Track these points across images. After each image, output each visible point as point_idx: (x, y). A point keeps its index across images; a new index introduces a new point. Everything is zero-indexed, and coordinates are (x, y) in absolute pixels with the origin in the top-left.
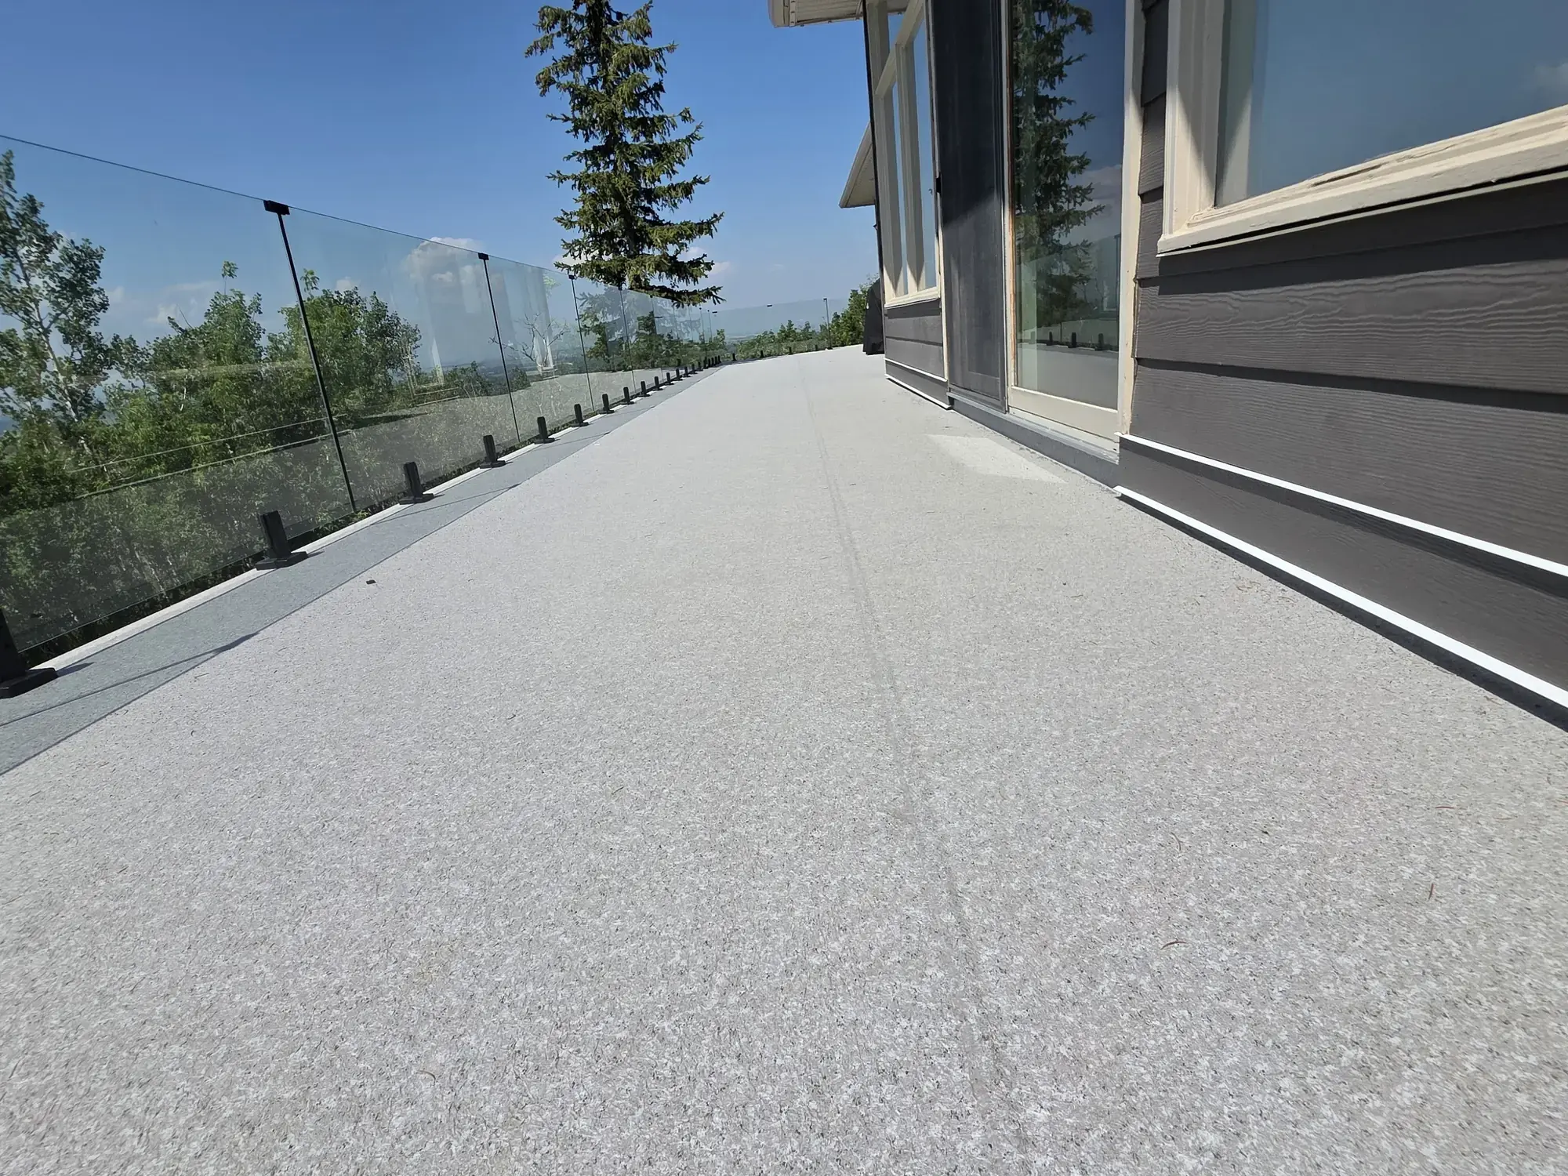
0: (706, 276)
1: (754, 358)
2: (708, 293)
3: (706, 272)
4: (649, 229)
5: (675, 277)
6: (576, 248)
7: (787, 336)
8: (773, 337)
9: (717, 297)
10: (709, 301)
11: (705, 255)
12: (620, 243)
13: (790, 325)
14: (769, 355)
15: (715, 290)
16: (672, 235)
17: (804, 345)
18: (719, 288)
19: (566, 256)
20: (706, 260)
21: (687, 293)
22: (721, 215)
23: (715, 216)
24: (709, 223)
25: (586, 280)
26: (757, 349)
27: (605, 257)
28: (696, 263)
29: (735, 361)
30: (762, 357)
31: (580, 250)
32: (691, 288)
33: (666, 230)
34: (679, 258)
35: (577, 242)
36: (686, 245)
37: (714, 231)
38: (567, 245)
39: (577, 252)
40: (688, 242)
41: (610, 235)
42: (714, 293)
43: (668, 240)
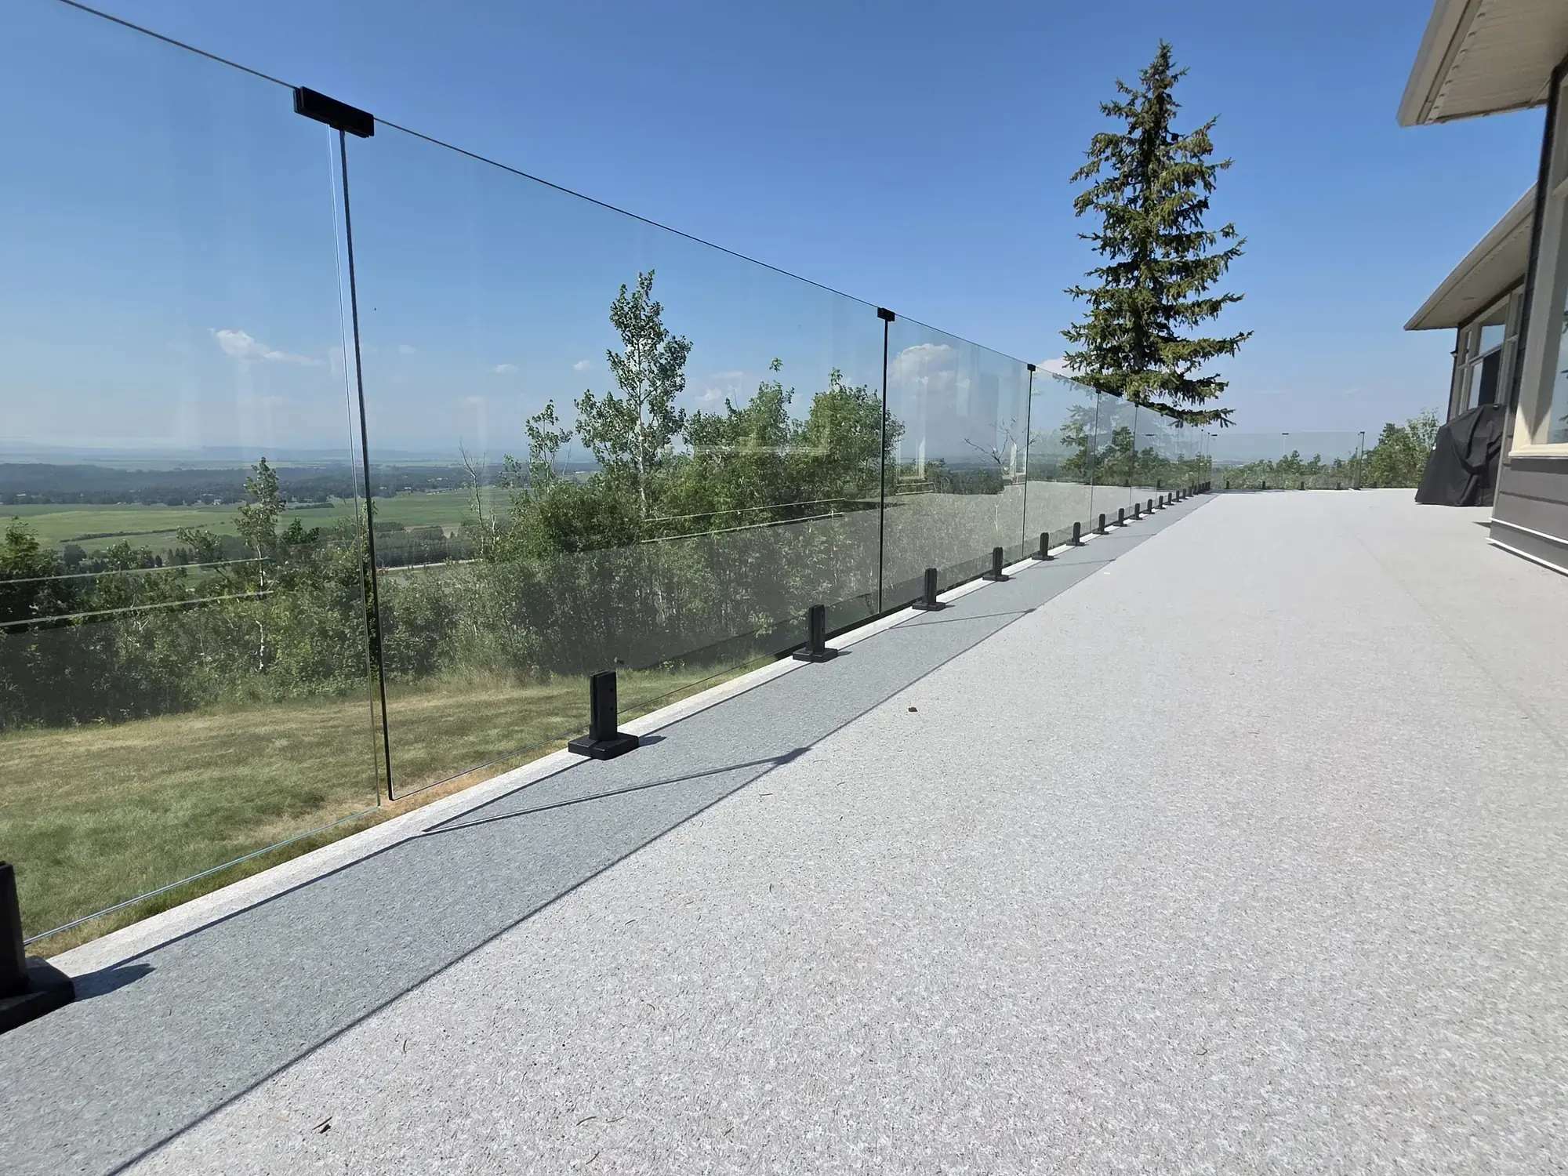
0: (1217, 398)
2: (1216, 415)
3: (1218, 393)
4: (1161, 345)
5: (1180, 395)
6: (1078, 361)
9: (1225, 420)
10: (1216, 423)
11: (1218, 375)
12: (1126, 358)
15: (1225, 412)
16: (1187, 352)
18: (1231, 411)
19: (1064, 367)
20: (1218, 380)
21: (1190, 413)
22: (1249, 334)
23: (1241, 335)
24: (1233, 342)
25: (1081, 391)
27: (1105, 370)
28: (1206, 383)
29: (1228, 488)
30: (1264, 488)
31: (1081, 362)
32: (1196, 408)
33: (1180, 347)
34: (1188, 377)
35: (1080, 355)
36: (1199, 363)
37: (1236, 351)
38: (1069, 357)
39: (1078, 365)
40: (1202, 360)
41: (1115, 350)
42: (1223, 415)
43: (1180, 357)
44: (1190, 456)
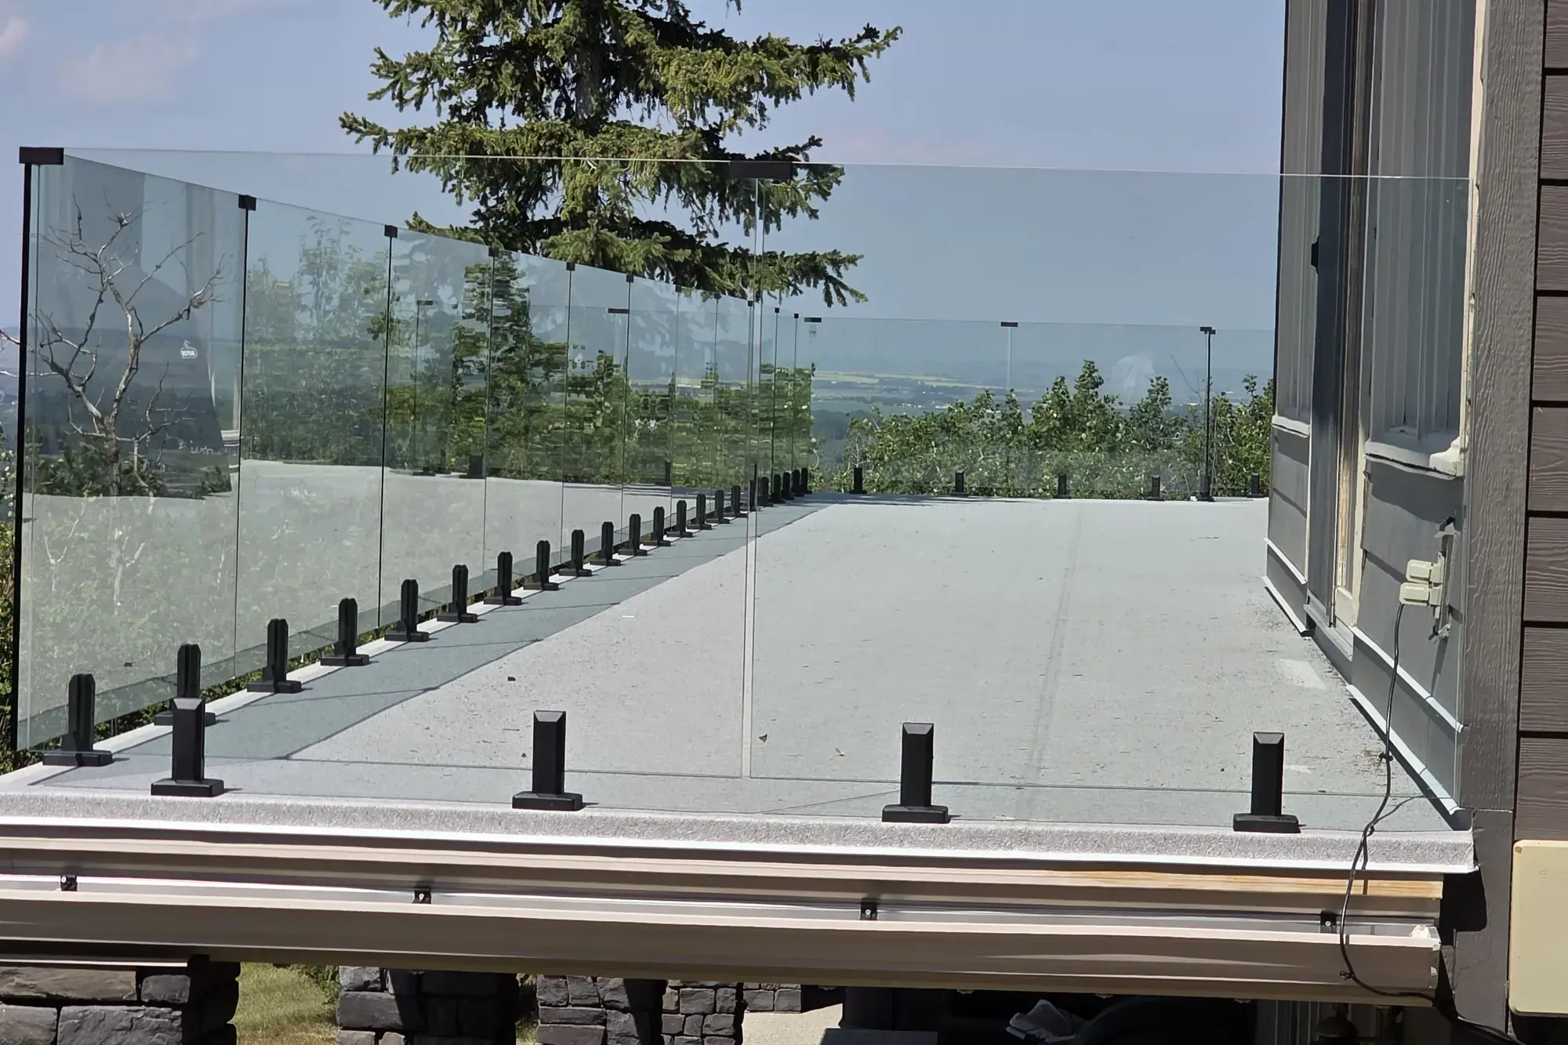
0: (813, 214)
1: (919, 491)
2: (810, 268)
3: (815, 201)
4: (656, 53)
5: (713, 203)
6: (414, 78)
7: (1069, 423)
8: (1014, 423)
9: (836, 283)
11: (814, 142)
12: (553, 76)
13: (1091, 380)
14: (986, 492)
15: (836, 262)
16: (726, 83)
17: (1135, 467)
18: (853, 260)
19: (374, 96)
20: (816, 156)
21: (742, 256)
22: (892, 35)
23: (871, 33)
24: (843, 55)
25: (429, 179)
26: (943, 458)
27: (493, 114)
28: (780, 164)
29: (857, 490)
30: (959, 489)
31: (424, 83)
32: (757, 242)
33: (709, 64)
34: (730, 143)
35: (421, 62)
36: (762, 109)
37: (859, 82)
38: (388, 68)
39: (415, 90)
40: (769, 102)
41: (521, 52)
42: (830, 271)
43: (708, 94)
44: (738, 379)
